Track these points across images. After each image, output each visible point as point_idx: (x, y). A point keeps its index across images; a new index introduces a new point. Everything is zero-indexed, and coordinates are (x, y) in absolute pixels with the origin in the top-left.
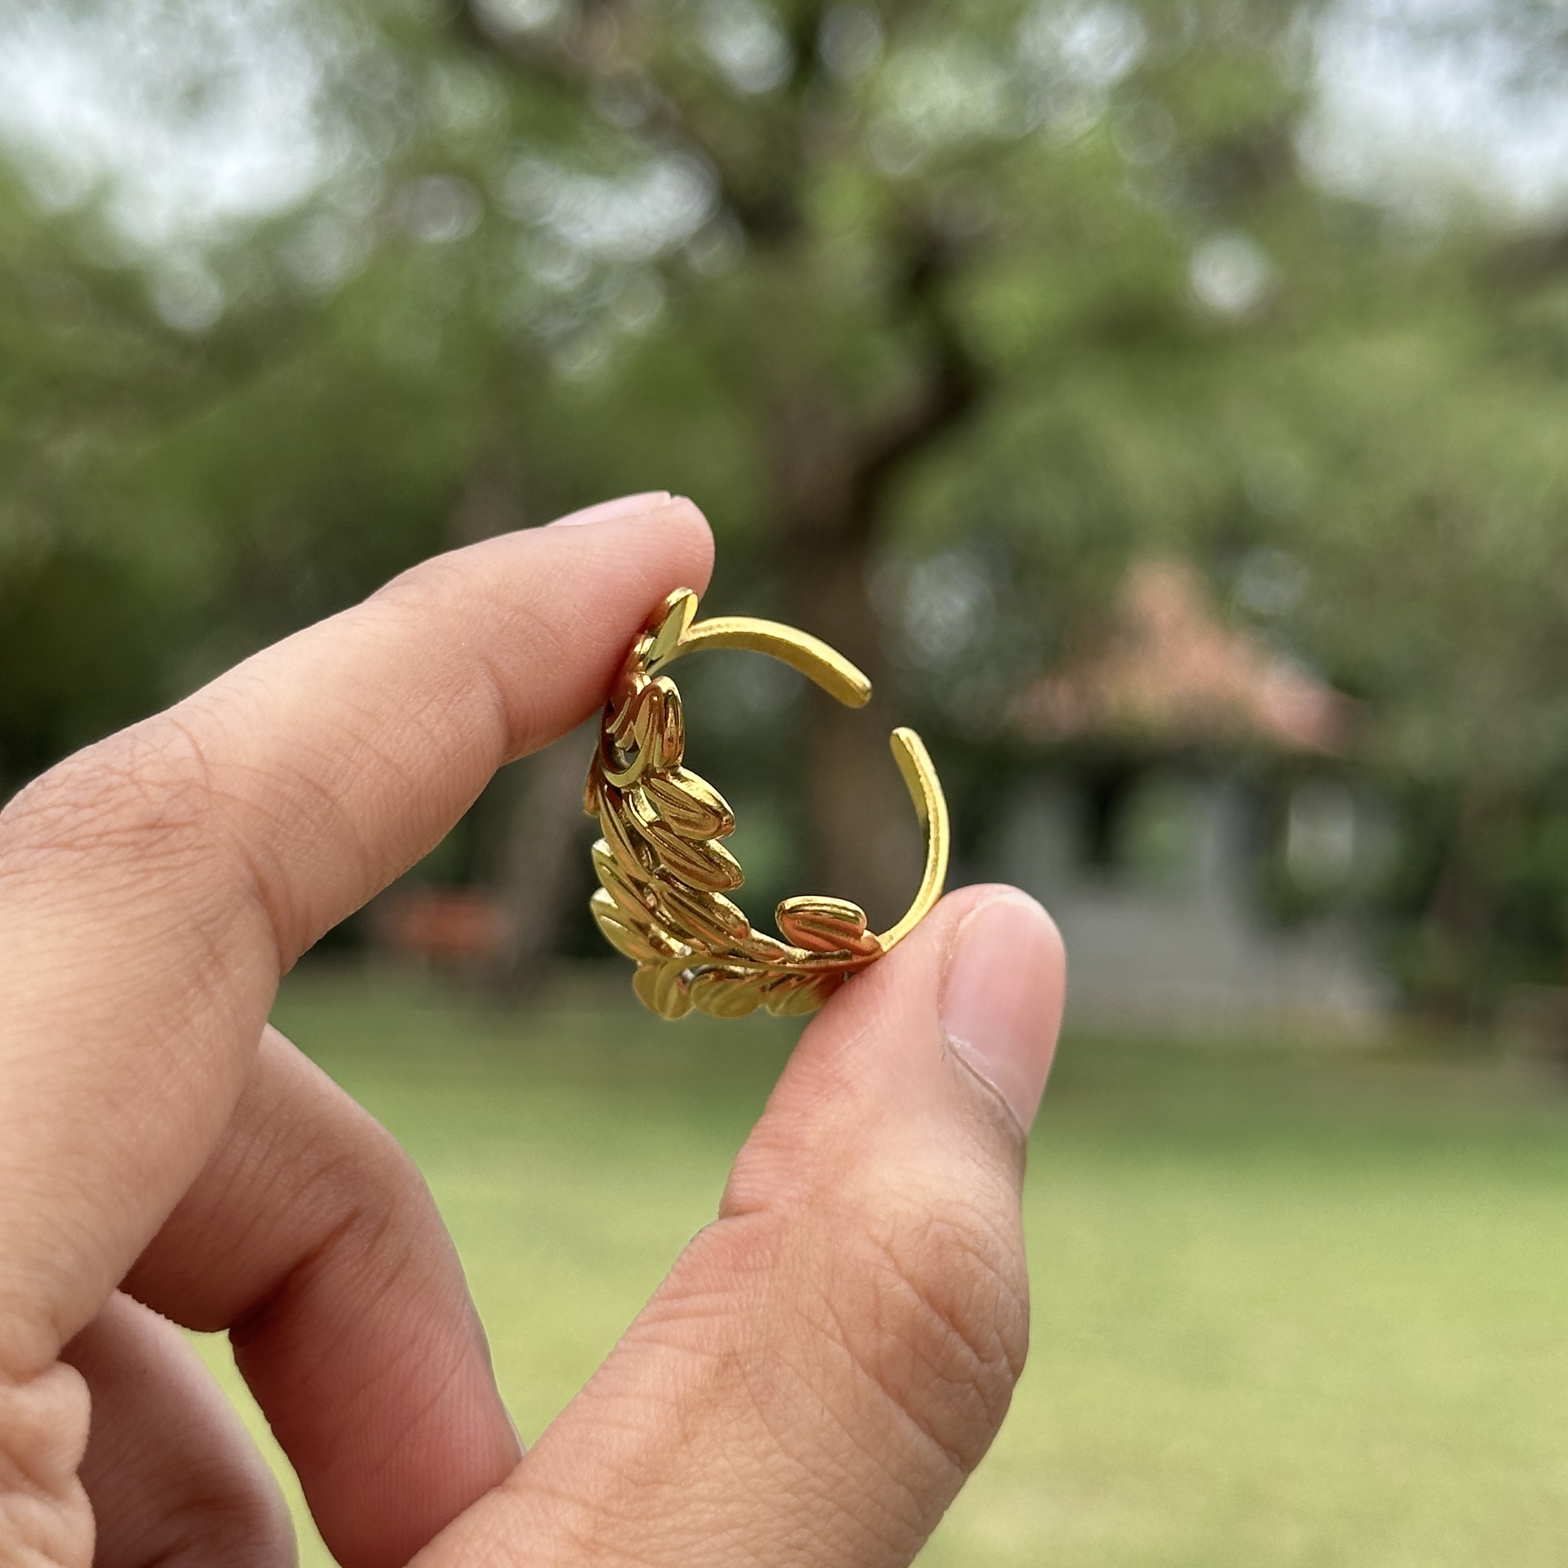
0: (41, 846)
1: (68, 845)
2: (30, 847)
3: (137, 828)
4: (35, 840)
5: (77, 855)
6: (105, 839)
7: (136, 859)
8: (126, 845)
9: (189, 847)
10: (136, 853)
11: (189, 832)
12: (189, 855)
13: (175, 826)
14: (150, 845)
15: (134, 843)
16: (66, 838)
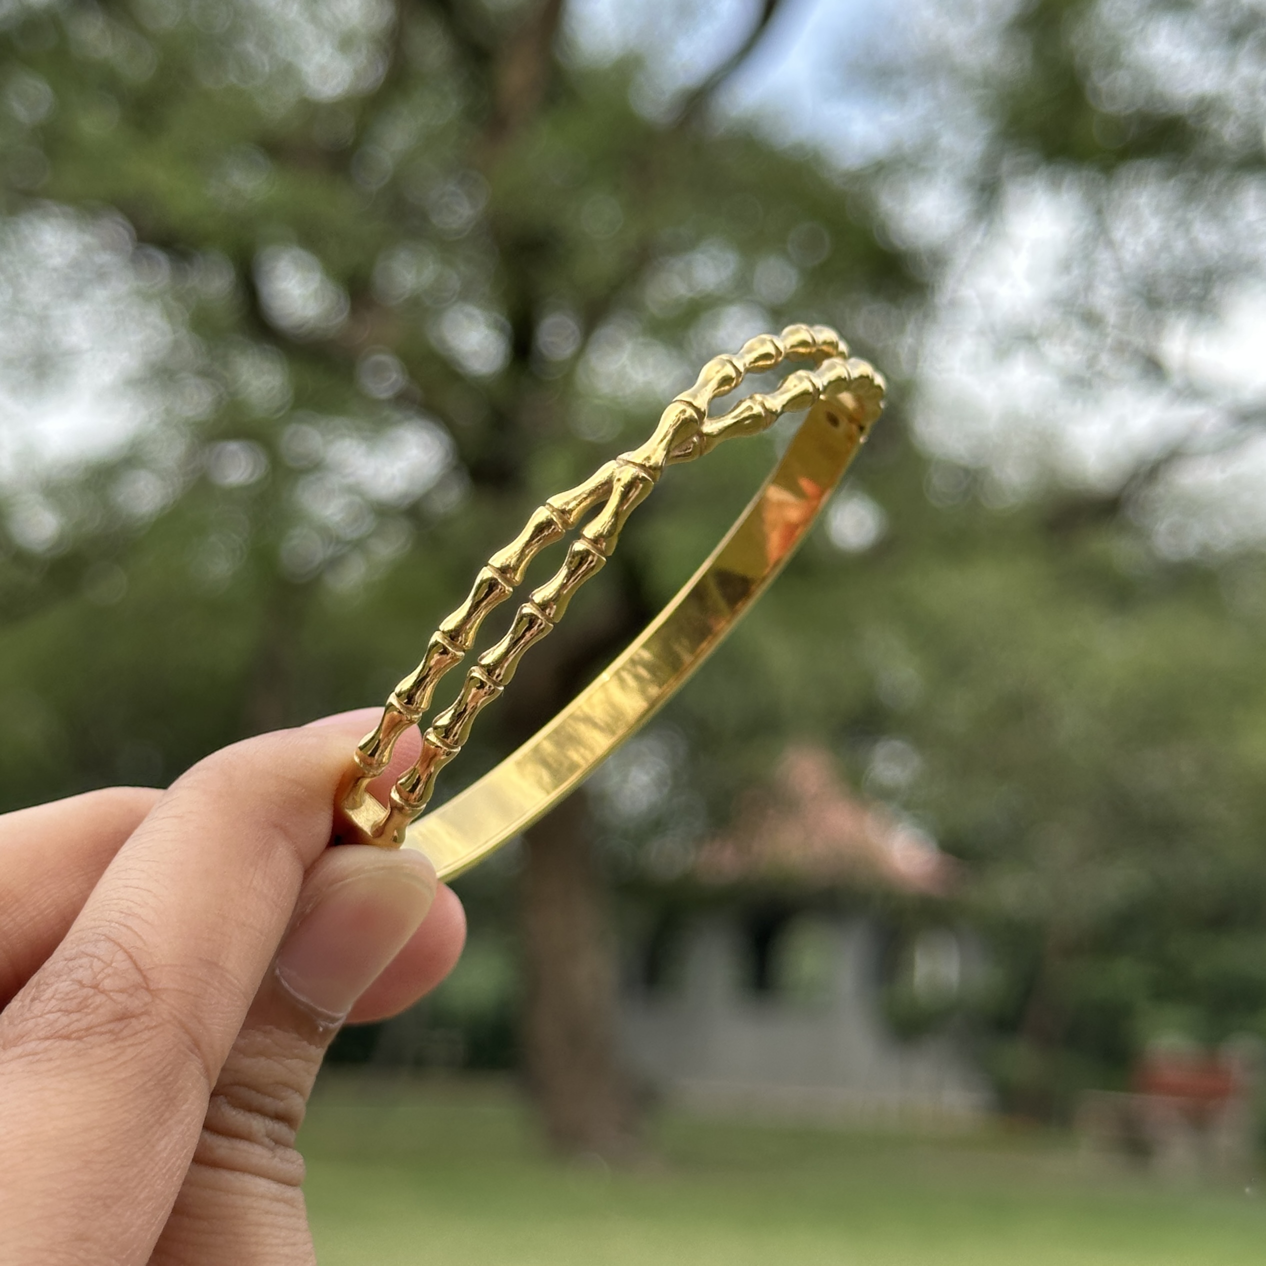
0: (47, 1038)
1: (67, 1037)
2: (39, 1039)
3: (110, 1022)
4: (41, 1034)
5: (74, 1042)
6: (91, 1031)
7: (116, 1040)
8: (106, 1033)
9: (148, 1028)
10: (114, 1037)
11: (144, 1019)
12: (146, 1035)
13: (133, 1017)
14: (121, 1031)
15: (111, 1032)
16: (64, 1032)
